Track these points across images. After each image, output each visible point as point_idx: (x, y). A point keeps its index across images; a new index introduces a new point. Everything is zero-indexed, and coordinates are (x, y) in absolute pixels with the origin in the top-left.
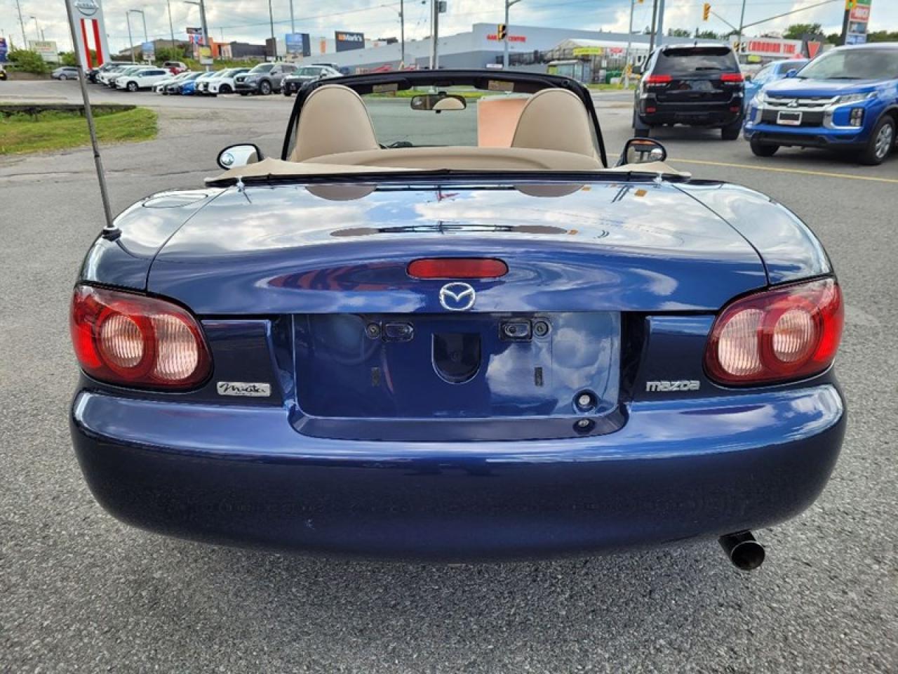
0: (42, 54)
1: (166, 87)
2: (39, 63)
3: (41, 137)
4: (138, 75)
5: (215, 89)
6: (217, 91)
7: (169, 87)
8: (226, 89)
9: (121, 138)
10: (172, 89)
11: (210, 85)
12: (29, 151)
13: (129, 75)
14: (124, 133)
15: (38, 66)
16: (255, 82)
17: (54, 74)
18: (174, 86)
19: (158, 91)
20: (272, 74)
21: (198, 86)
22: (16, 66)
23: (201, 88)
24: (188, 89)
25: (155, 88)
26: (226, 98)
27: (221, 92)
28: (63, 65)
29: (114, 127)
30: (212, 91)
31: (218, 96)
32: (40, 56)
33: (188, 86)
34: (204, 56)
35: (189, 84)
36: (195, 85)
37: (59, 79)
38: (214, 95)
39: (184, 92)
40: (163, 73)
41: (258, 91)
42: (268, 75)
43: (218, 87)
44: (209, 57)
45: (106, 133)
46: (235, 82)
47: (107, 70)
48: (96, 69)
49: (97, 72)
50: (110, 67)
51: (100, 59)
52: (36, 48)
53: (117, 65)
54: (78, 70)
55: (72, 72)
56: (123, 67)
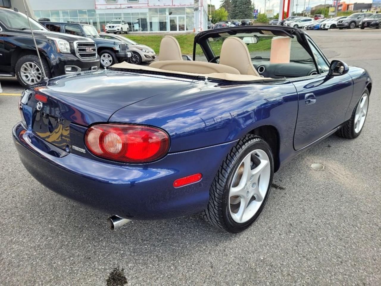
0: (267, 15)
1: (308, 27)
2: (265, 19)
4: (299, 22)
5: (328, 27)
6: (329, 27)
7: (309, 27)
8: (334, 26)
9: (265, 49)
10: (310, 27)
11: (326, 25)
13: (296, 22)
14: (267, 48)
15: (265, 20)
16: (347, 23)
18: (311, 26)
19: (304, 28)
20: (358, 18)
21: (321, 26)
22: (257, 20)
23: (322, 27)
24: (317, 27)
25: (304, 27)
26: (332, 31)
27: (330, 28)
28: (274, 19)
29: (265, 45)
30: (326, 27)
31: (328, 30)
32: (266, 15)
33: (317, 26)
34: (331, 11)
35: (318, 25)
36: (320, 25)
38: (327, 29)
39: (315, 28)
40: (310, 20)
41: (348, 27)
42: (356, 19)
43: (330, 25)
44: (334, 12)
45: (261, 47)
46: (337, 23)
47: (288, 20)
48: (285, 20)
49: (285, 21)
50: (290, 19)
51: (287, 16)
52: (266, 13)
53: (293, 18)
54: (278, 21)
55: (276, 22)
56: (295, 18)
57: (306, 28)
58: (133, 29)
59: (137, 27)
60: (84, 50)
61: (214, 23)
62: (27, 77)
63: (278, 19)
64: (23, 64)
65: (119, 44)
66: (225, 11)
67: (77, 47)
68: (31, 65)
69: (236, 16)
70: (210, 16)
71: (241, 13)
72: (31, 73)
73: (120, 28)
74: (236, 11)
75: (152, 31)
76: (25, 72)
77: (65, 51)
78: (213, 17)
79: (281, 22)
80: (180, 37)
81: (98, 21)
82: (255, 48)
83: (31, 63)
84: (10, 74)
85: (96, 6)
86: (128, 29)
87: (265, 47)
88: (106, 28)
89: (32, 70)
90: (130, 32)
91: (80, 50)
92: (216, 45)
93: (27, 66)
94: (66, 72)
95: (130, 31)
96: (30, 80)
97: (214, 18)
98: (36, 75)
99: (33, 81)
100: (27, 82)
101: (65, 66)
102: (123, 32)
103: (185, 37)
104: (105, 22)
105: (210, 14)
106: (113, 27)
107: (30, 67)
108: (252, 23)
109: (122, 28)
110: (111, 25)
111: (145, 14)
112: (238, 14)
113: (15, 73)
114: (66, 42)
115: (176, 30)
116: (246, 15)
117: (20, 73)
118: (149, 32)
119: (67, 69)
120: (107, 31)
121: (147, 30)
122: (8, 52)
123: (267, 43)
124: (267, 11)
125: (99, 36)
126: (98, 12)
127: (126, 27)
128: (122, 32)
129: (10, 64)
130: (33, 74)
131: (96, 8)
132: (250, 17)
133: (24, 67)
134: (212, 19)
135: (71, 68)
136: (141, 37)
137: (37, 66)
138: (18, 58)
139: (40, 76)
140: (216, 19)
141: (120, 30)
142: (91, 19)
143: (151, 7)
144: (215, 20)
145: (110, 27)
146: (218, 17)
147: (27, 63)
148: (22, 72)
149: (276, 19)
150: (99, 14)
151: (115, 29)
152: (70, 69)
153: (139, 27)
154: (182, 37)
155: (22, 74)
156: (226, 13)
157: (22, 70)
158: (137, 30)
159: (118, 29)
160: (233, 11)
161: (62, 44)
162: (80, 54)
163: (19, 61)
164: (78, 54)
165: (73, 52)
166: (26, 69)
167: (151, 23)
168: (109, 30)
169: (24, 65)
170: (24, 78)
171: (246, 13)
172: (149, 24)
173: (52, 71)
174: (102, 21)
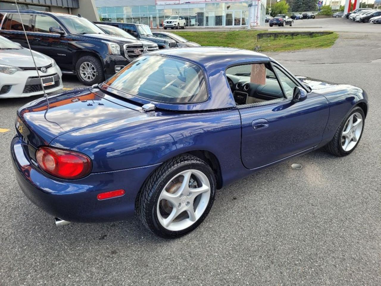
0: (332, 7)
3: (290, 45)
9: (317, 47)
12: (283, 51)
14: (320, 45)
17: (334, 15)
28: (340, 11)
29: (318, 42)
37: (336, 17)
45: (313, 44)
47: (355, 13)
48: (350, 12)
49: (351, 14)
50: (357, 11)
51: (354, 8)
52: (331, 4)
53: (360, 10)
54: (343, 13)
55: (341, 14)
56: (362, 11)
57: (373, 21)
58: (190, 24)
59: (193, 22)
60: (133, 52)
61: (274, 16)
62: (84, 74)
63: (343, 11)
64: (82, 63)
65: (169, 42)
66: (286, 3)
67: (127, 49)
68: (88, 65)
69: (299, 7)
70: (270, 9)
71: (304, 5)
72: (88, 71)
73: (177, 23)
74: (299, 3)
75: (208, 25)
76: (83, 70)
77: (116, 52)
78: (272, 10)
79: (347, 15)
80: (232, 33)
81: (158, 16)
82: (307, 44)
83: (89, 63)
84: (71, 71)
85: (157, 2)
86: (185, 23)
87: (318, 44)
88: (164, 23)
89: (89, 69)
90: (186, 27)
91: (128, 52)
92: (267, 41)
93: (85, 65)
94: (116, 71)
95: (187, 25)
96: (87, 77)
97: (274, 11)
98: (91, 73)
99: (89, 77)
100: (84, 79)
101: (116, 66)
102: (180, 27)
103: (237, 33)
104: (163, 17)
105: (269, 7)
106: (171, 22)
107: (87, 67)
108: (314, 15)
109: (179, 23)
110: (169, 20)
111: (202, 9)
112: (301, 6)
113: (75, 70)
114: (117, 45)
115: (232, 25)
116: (309, 7)
117: (79, 71)
118: (204, 26)
119: (117, 69)
120: (165, 26)
121: (203, 25)
122: (71, 52)
123: (321, 40)
124: (333, 2)
125: (152, 35)
126: (158, 8)
127: (182, 22)
128: (178, 27)
129: (71, 63)
130: (89, 72)
131: (156, 4)
132: (314, 9)
133: (82, 66)
134: (272, 12)
135: (120, 67)
136: (195, 33)
137: (93, 66)
138: (78, 58)
139: (95, 74)
140: (276, 12)
141: (177, 26)
142: (151, 14)
143: (208, 2)
144: (274, 13)
145: (168, 22)
146: (278, 10)
147: (85, 63)
148: (81, 70)
149: (341, 11)
150: (159, 10)
151: (173, 24)
152: (119, 69)
153: (196, 21)
154: (234, 33)
155: (81, 72)
156: (287, 6)
157: (81, 68)
158: (193, 25)
159: (175, 25)
160: (296, 3)
161: (113, 47)
162: (128, 56)
163: (79, 61)
164: (126, 56)
165: (122, 53)
166: (84, 68)
167: (207, 18)
168: (166, 26)
169: (82, 65)
170: (82, 75)
171: (310, 4)
172: (205, 19)
173: (104, 70)
174: (161, 15)
